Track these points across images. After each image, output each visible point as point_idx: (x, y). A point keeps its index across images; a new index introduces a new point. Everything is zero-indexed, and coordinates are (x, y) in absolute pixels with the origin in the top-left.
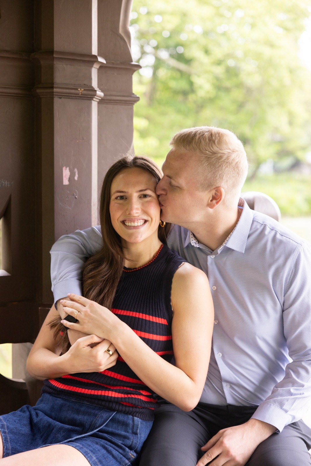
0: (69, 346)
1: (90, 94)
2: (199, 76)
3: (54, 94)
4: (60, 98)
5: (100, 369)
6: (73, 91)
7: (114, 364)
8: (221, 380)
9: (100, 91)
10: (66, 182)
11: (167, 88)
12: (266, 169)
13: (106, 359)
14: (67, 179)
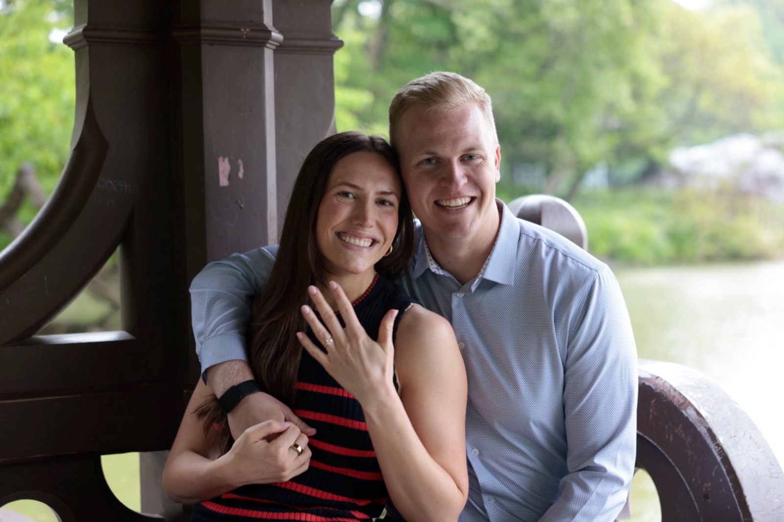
0: (231, 441)
1: (261, 37)
2: (465, 14)
3: (202, 38)
4: (212, 45)
5: (284, 477)
6: (233, 33)
7: (306, 468)
8: (481, 491)
9: (277, 31)
10: (224, 181)
11: (410, 38)
12: (595, 180)
13: (292, 459)
14: (226, 177)
